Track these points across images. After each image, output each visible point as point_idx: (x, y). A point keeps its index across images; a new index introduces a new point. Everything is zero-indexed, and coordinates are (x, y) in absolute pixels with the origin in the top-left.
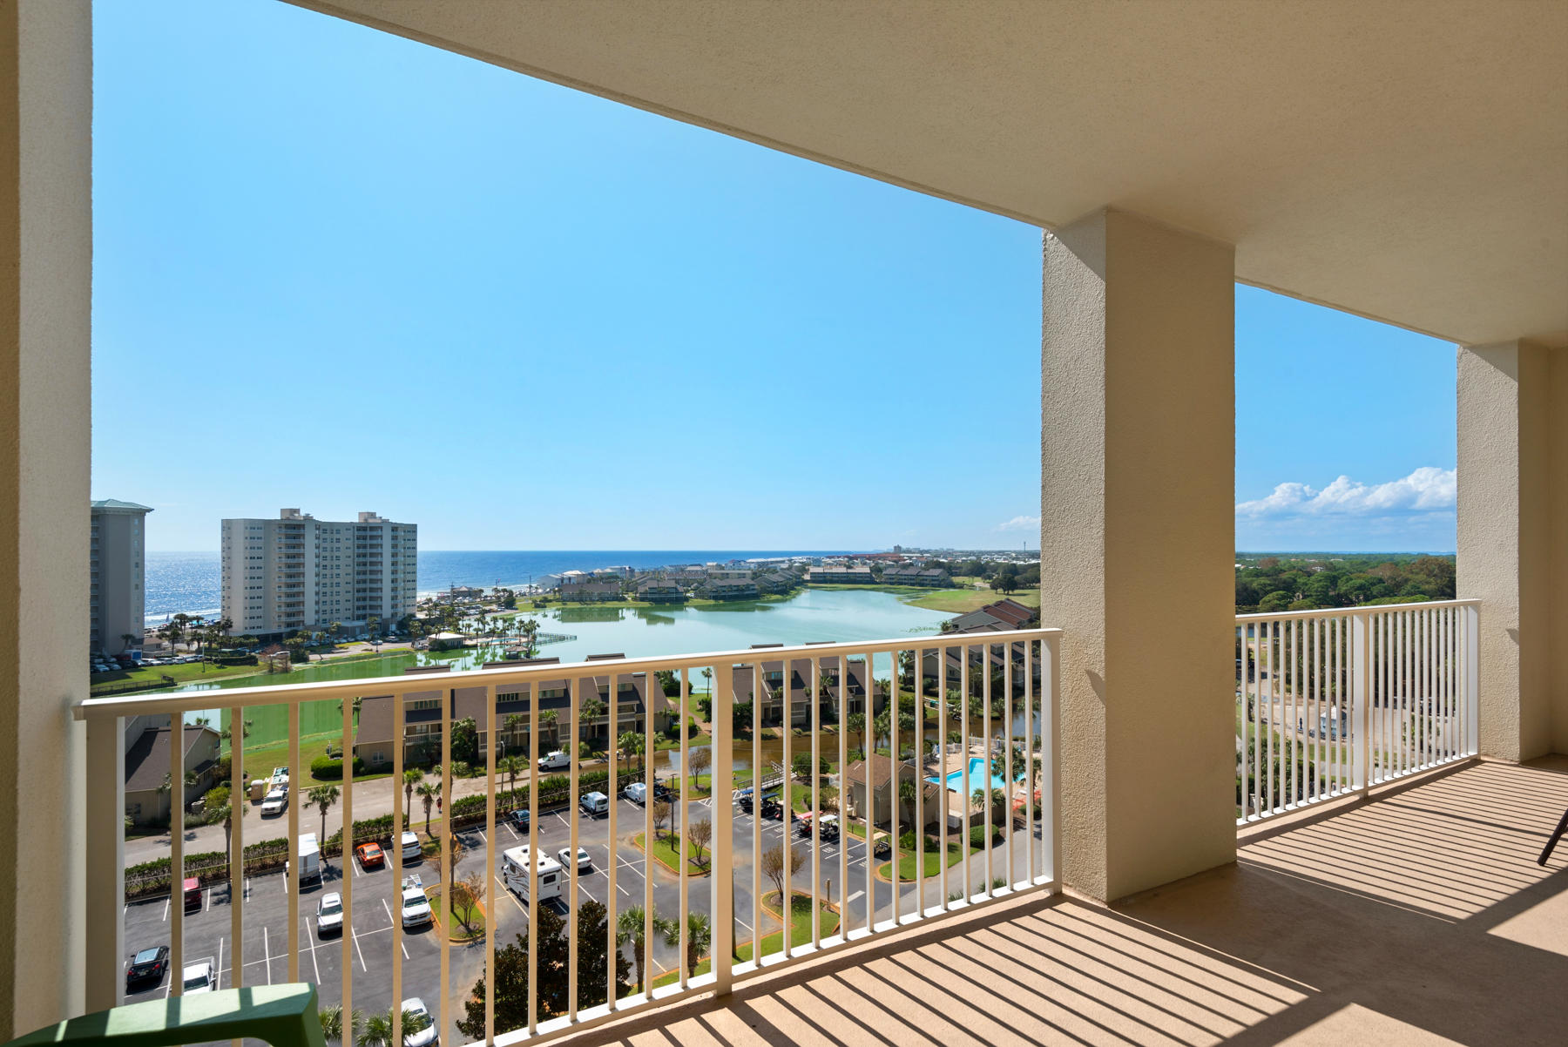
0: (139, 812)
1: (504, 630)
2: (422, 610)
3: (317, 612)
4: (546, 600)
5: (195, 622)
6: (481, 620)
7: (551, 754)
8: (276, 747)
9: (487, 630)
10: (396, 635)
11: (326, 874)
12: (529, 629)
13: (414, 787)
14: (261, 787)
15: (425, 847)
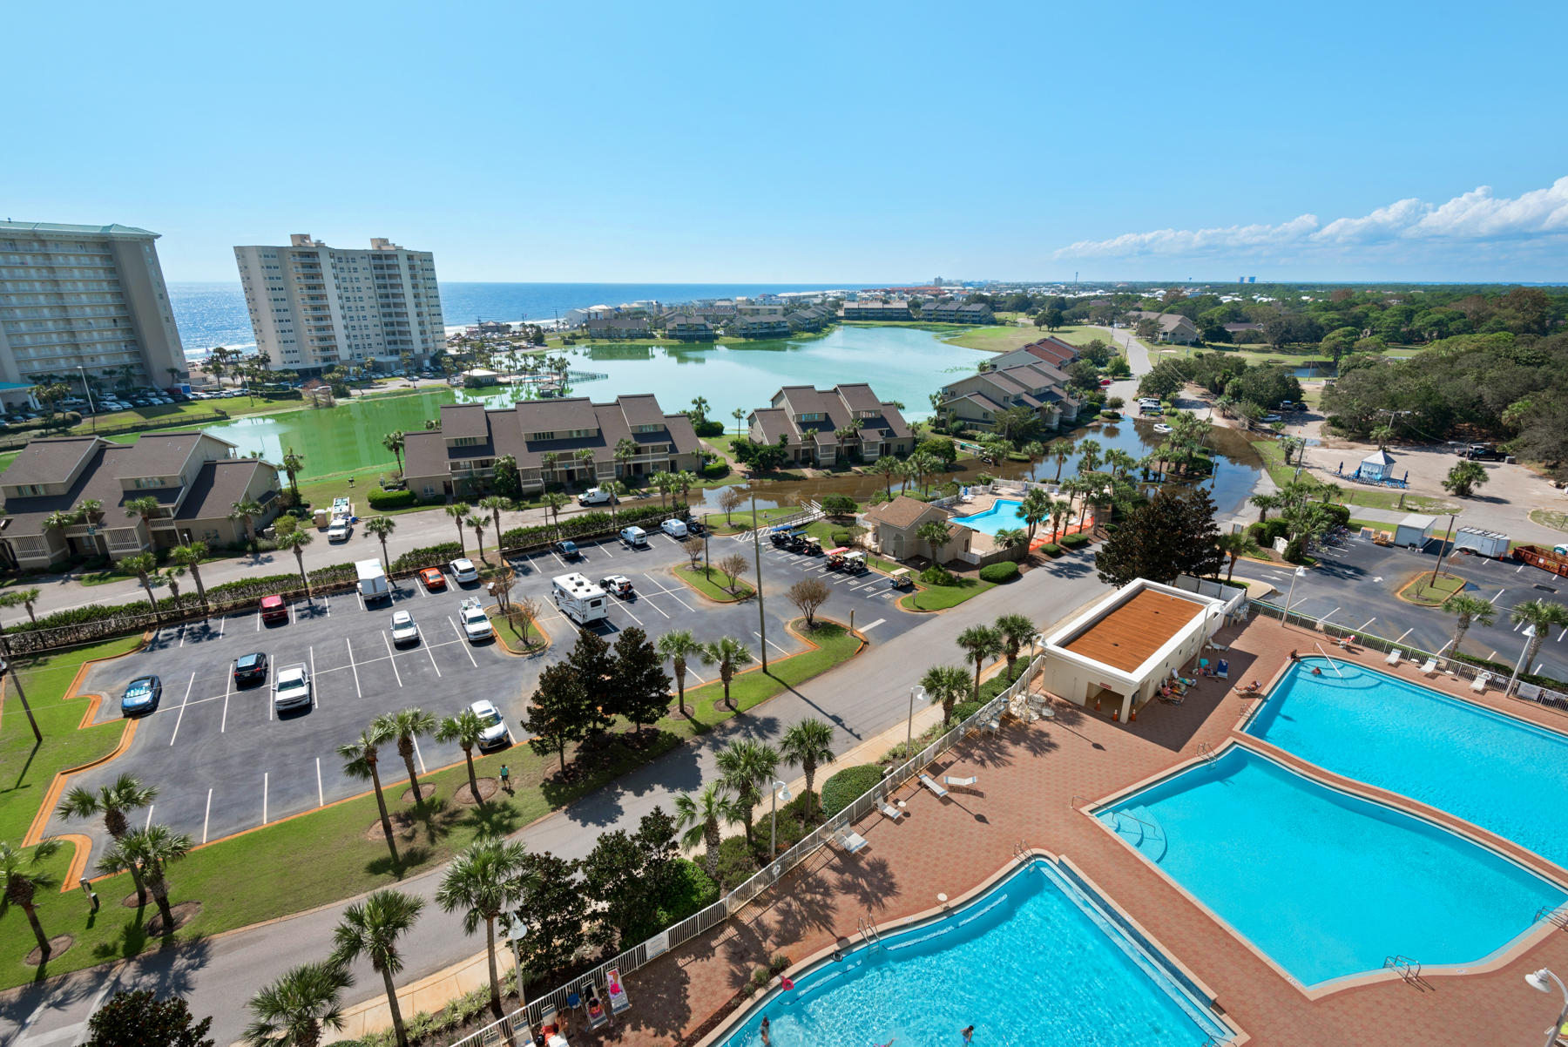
0: (217, 537)
1: (535, 367)
2: (453, 346)
3: (350, 346)
4: (574, 337)
5: (234, 356)
6: (511, 357)
7: (590, 491)
8: (334, 479)
9: (519, 368)
10: (430, 371)
11: (395, 594)
12: (560, 366)
13: (463, 519)
14: (324, 515)
15: (483, 572)
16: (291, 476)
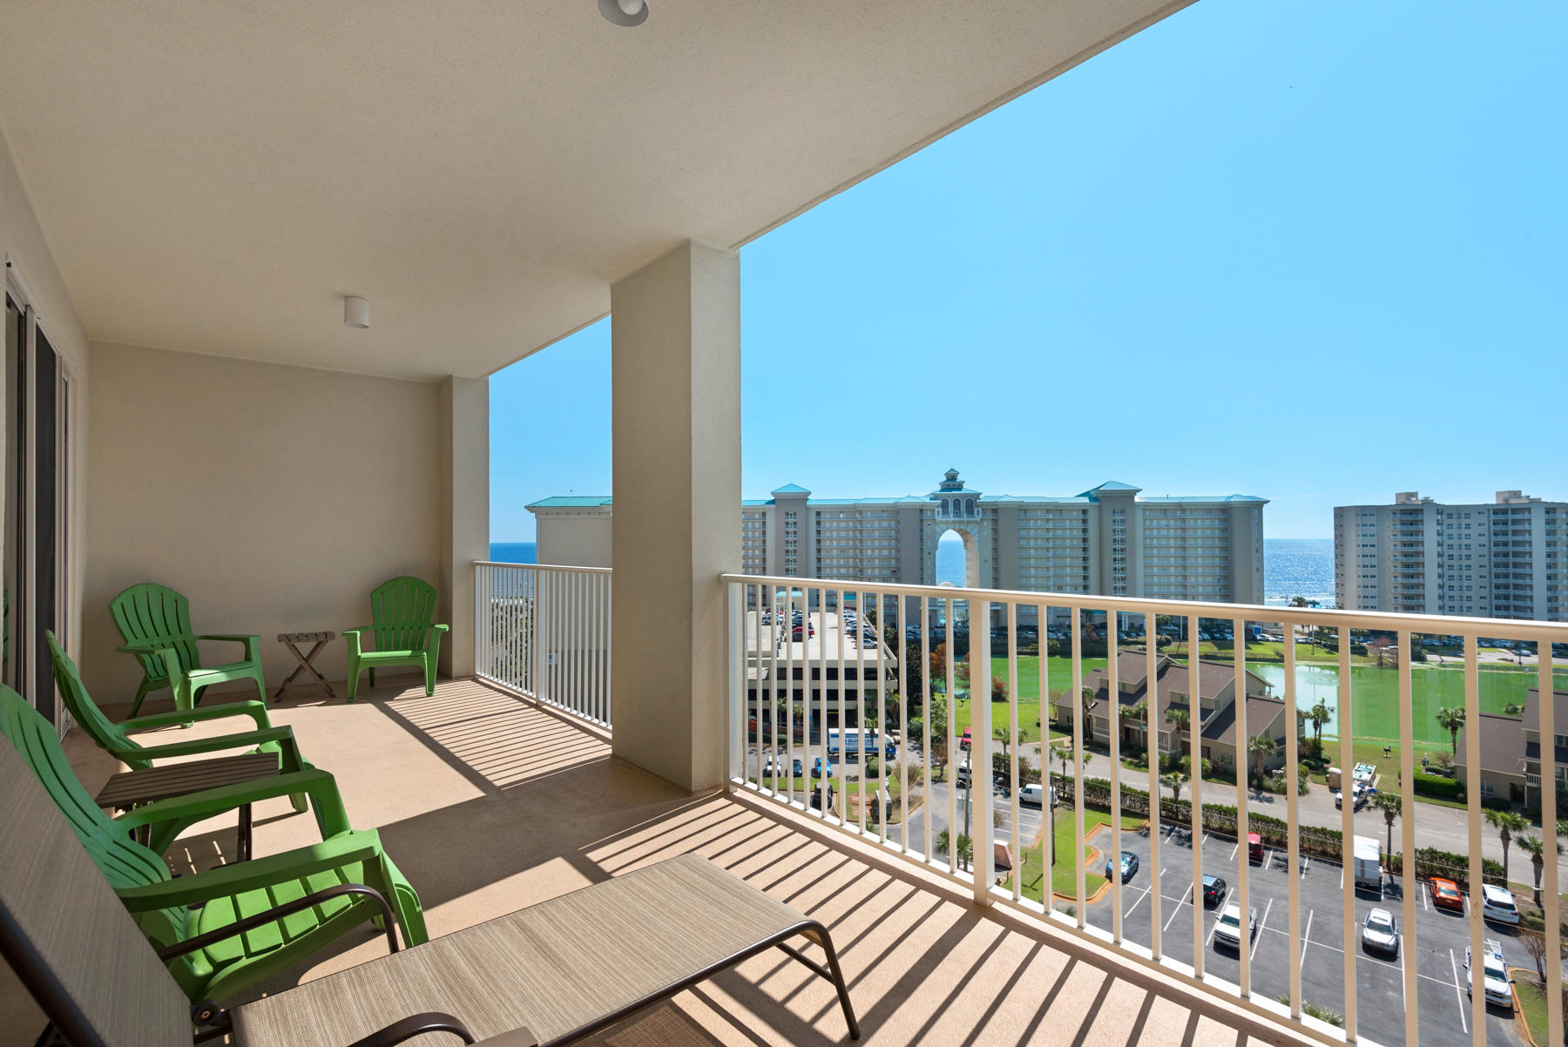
3: (1441, 608)
13: (1515, 835)
14: (1340, 776)
15: (1526, 915)
16: (1317, 725)
